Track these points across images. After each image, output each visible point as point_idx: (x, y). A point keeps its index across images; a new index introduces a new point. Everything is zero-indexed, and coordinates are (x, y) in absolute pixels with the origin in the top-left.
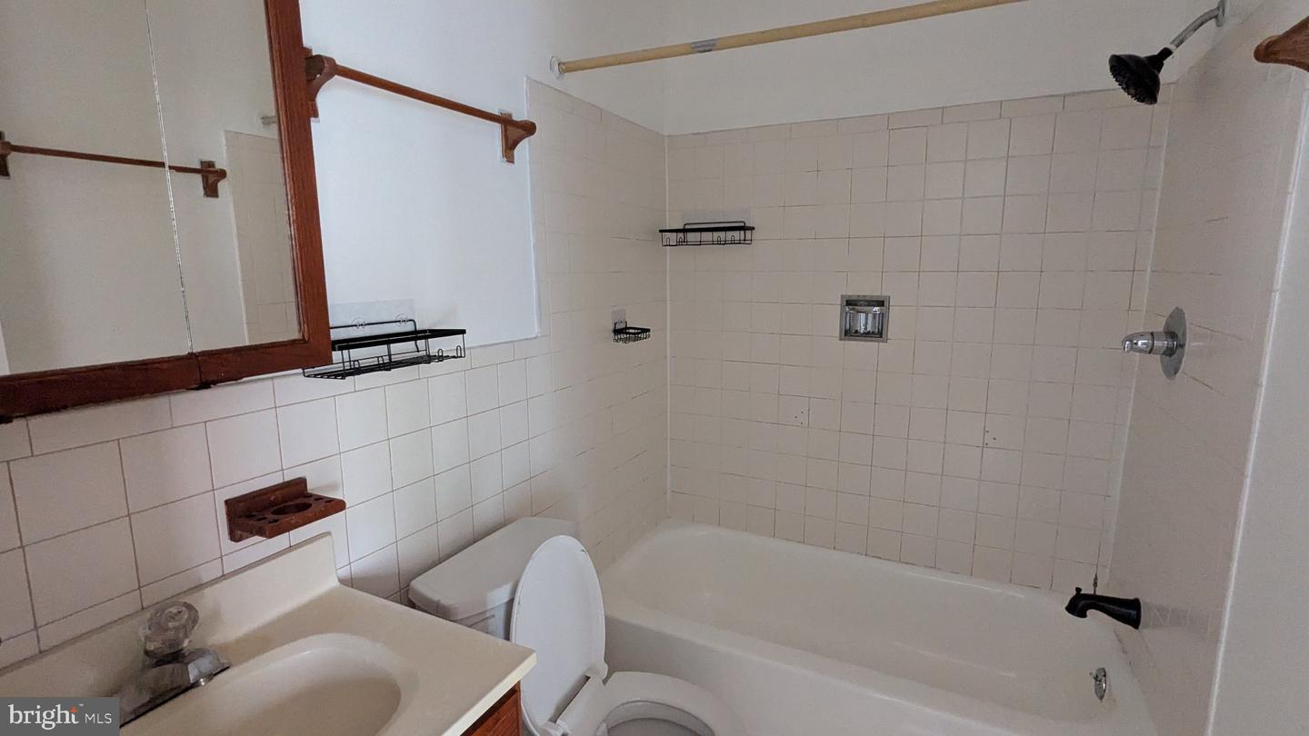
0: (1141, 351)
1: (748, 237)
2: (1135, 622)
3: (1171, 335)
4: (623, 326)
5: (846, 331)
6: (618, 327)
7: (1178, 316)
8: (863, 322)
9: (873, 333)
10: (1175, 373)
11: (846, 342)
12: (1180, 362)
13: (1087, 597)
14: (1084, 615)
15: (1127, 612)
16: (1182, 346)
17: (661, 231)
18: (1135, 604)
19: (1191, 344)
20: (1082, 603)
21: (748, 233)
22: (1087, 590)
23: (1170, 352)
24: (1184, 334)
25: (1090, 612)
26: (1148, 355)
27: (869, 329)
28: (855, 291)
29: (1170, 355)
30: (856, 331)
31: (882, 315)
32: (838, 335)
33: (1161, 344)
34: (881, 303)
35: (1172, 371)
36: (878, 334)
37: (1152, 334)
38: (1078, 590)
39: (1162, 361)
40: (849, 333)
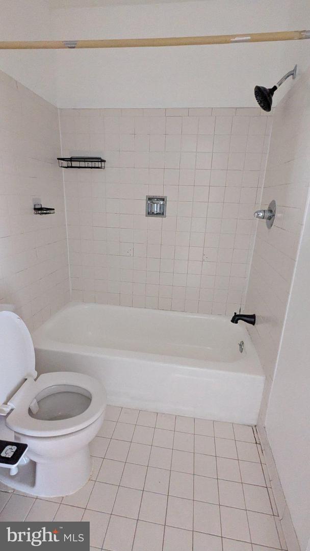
0: (260, 218)
1: (103, 166)
2: (253, 323)
3: (271, 211)
4: (39, 207)
5: (148, 213)
6: (37, 207)
7: (273, 203)
8: (156, 208)
9: (160, 214)
10: (271, 226)
11: (149, 217)
12: (273, 223)
13: (238, 316)
14: (237, 323)
15: (251, 319)
16: (274, 215)
17: (58, 159)
18: (253, 317)
19: (278, 215)
20: (237, 318)
21: (103, 163)
22: (238, 313)
23: (270, 218)
24: (275, 211)
25: (239, 321)
26: (262, 220)
27: (158, 211)
28: (152, 194)
29: (270, 219)
30: (153, 213)
31: (163, 204)
32: (145, 214)
33: (268, 214)
34: (163, 200)
35: (270, 226)
36: (161, 214)
37: (264, 211)
38: (235, 313)
39: (267, 222)
40: (150, 213)
